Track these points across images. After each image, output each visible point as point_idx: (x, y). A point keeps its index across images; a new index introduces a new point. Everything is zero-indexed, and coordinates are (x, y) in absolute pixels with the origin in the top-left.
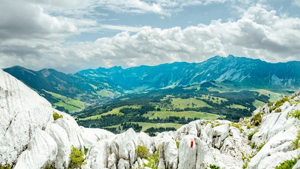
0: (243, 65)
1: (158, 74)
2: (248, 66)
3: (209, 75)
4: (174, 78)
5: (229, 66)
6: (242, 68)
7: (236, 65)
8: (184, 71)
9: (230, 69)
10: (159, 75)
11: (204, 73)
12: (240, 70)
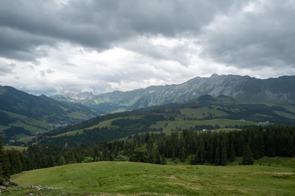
0: (232, 82)
1: (133, 98)
2: (238, 82)
3: (195, 94)
4: (154, 100)
5: (215, 85)
6: (230, 85)
7: (224, 82)
8: (164, 93)
9: (217, 87)
10: (135, 99)
11: (188, 93)
12: (229, 87)
